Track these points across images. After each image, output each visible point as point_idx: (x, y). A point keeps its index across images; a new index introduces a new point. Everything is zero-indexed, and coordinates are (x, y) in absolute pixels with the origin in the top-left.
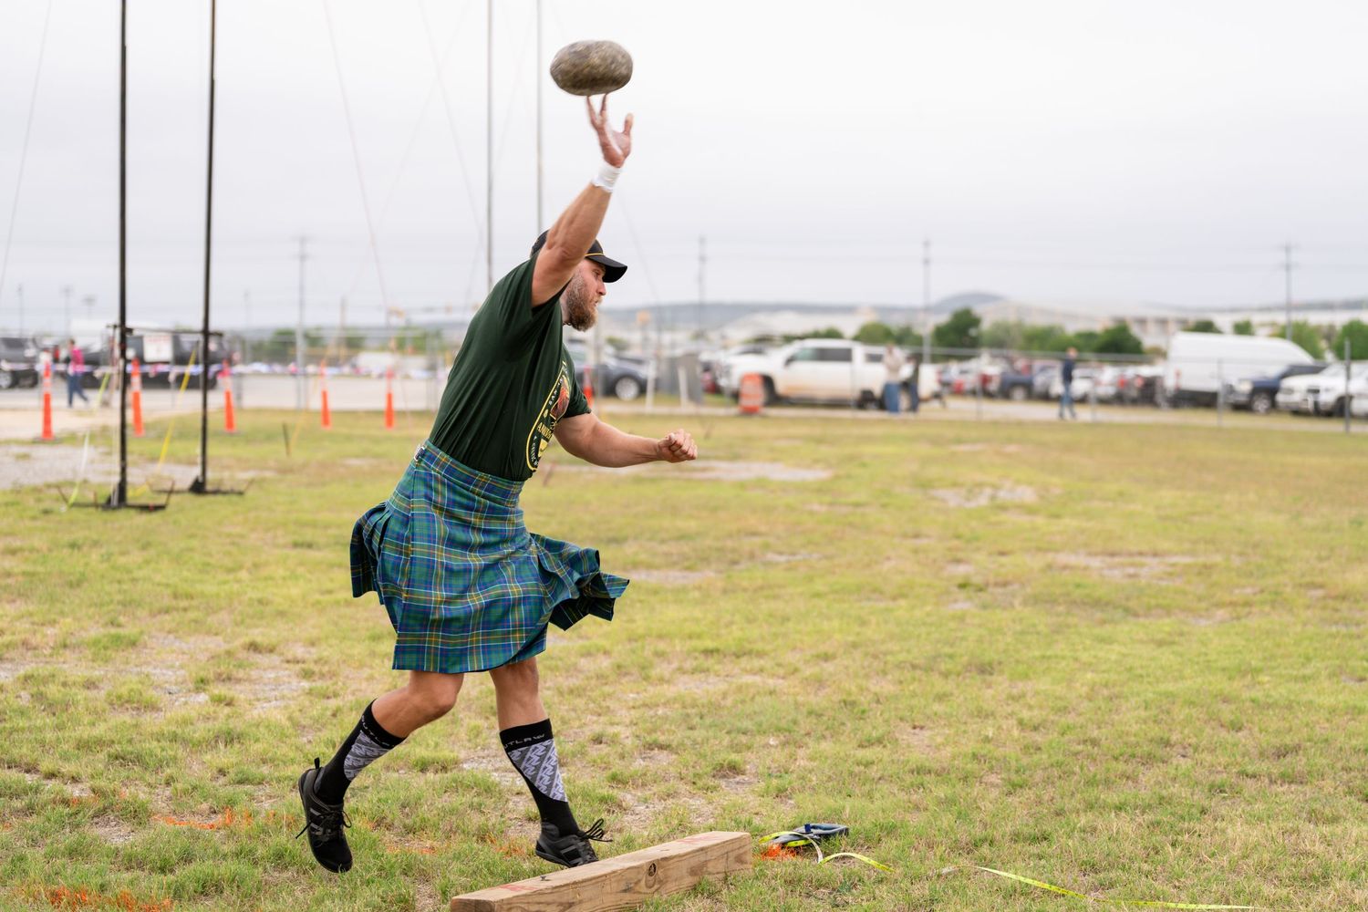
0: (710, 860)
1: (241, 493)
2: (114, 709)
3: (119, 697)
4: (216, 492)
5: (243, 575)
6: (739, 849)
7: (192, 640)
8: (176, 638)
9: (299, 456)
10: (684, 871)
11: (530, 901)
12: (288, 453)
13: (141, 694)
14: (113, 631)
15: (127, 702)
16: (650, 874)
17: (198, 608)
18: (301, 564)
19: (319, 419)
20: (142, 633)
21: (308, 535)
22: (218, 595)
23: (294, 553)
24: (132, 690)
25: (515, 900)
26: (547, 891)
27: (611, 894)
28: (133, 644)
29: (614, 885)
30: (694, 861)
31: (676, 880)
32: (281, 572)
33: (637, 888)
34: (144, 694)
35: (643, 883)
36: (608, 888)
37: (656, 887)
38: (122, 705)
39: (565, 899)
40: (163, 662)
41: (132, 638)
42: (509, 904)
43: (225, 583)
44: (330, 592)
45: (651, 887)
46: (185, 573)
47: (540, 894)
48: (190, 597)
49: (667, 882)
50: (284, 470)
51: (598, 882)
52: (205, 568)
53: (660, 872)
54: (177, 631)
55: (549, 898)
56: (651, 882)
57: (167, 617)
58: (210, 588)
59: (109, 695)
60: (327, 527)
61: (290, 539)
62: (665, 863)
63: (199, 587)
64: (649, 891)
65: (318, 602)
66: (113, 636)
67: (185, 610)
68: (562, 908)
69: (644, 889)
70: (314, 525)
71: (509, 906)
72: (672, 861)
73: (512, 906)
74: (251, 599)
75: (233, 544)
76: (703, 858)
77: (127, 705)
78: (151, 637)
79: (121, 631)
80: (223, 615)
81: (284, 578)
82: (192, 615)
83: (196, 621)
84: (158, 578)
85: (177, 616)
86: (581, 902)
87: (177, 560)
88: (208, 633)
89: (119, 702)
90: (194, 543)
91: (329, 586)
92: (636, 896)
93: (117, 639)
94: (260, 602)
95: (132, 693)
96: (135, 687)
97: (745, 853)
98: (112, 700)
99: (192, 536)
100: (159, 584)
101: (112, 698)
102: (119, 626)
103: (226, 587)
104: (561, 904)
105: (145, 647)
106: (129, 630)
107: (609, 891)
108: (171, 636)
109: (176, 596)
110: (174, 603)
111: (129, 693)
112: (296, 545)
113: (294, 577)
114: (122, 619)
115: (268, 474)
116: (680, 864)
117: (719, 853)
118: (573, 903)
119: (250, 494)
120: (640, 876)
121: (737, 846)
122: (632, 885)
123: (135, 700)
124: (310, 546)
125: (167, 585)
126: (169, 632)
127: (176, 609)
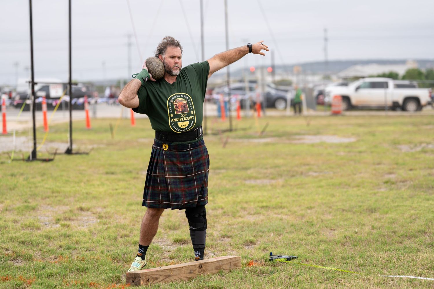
0: (223, 265)
1: (87, 154)
2: (24, 229)
3: (26, 225)
4: (77, 153)
5: (82, 184)
6: (235, 261)
7: (57, 207)
8: (51, 207)
9: (117, 137)
10: (213, 268)
11: (153, 274)
12: (113, 137)
13: (34, 224)
14: (26, 204)
15: (29, 227)
16: (200, 268)
17: (61, 196)
18: (107, 180)
19: (129, 122)
20: (37, 205)
21: (113, 169)
22: (70, 192)
23: (105, 177)
24: (31, 222)
25: (148, 273)
26: (160, 271)
27: (184, 273)
28: (34, 209)
29: (186, 271)
30: (217, 265)
31: (210, 271)
32: (98, 183)
33: (194, 272)
34: (35, 224)
35: (197, 271)
36: (183, 272)
37: (202, 272)
38: (27, 228)
39: (167, 274)
40: (45, 215)
41: (33, 207)
42: (146, 274)
43: (74, 187)
44: (116, 189)
45: (200, 272)
46: (58, 184)
47: (157, 272)
48: (59, 192)
49: (206, 271)
50: (109, 144)
51: (179, 269)
52: (67, 182)
53: (203, 267)
54: (51, 204)
55: (161, 273)
56: (200, 271)
57: (48, 200)
58: (67, 189)
59: (22, 224)
60: (122, 166)
61: (105, 170)
62: (206, 265)
63: (62, 189)
64: (199, 273)
65: (111, 193)
66: (25, 206)
67: (56, 197)
68: (165, 277)
69: (197, 273)
70: (116, 165)
71: (146, 275)
72: (208, 264)
73: (147, 275)
74: (83, 193)
75: (81, 173)
76: (221, 264)
77: (29, 228)
78: (41, 206)
79: (29, 205)
80: (71, 199)
81: (98, 185)
82: (58, 198)
83: (59, 201)
84: (46, 186)
85: (52, 199)
86: (173, 275)
87: (55, 179)
88: (64, 204)
89: (26, 227)
90: (64, 173)
91: (117, 187)
92: (194, 275)
93: (27, 207)
94: (87, 193)
95: (31, 224)
96: (32, 221)
97: (238, 263)
98: (23, 226)
99: (64, 171)
100: (46, 188)
101: (23, 225)
102: (29, 202)
103: (74, 189)
104: (165, 276)
105: (38, 210)
106: (33, 204)
107: (184, 272)
108: (49, 206)
109: (53, 192)
110: (51, 195)
111: (29, 223)
112: (107, 173)
113: (103, 184)
114: (30, 200)
115: (102, 146)
116: (211, 265)
117: (227, 262)
118: (170, 276)
119: (92, 153)
120: (196, 268)
121: (234, 260)
122: (193, 271)
123: (32, 226)
124: (113, 173)
125: (50, 189)
126: (48, 205)
127: (52, 197)
